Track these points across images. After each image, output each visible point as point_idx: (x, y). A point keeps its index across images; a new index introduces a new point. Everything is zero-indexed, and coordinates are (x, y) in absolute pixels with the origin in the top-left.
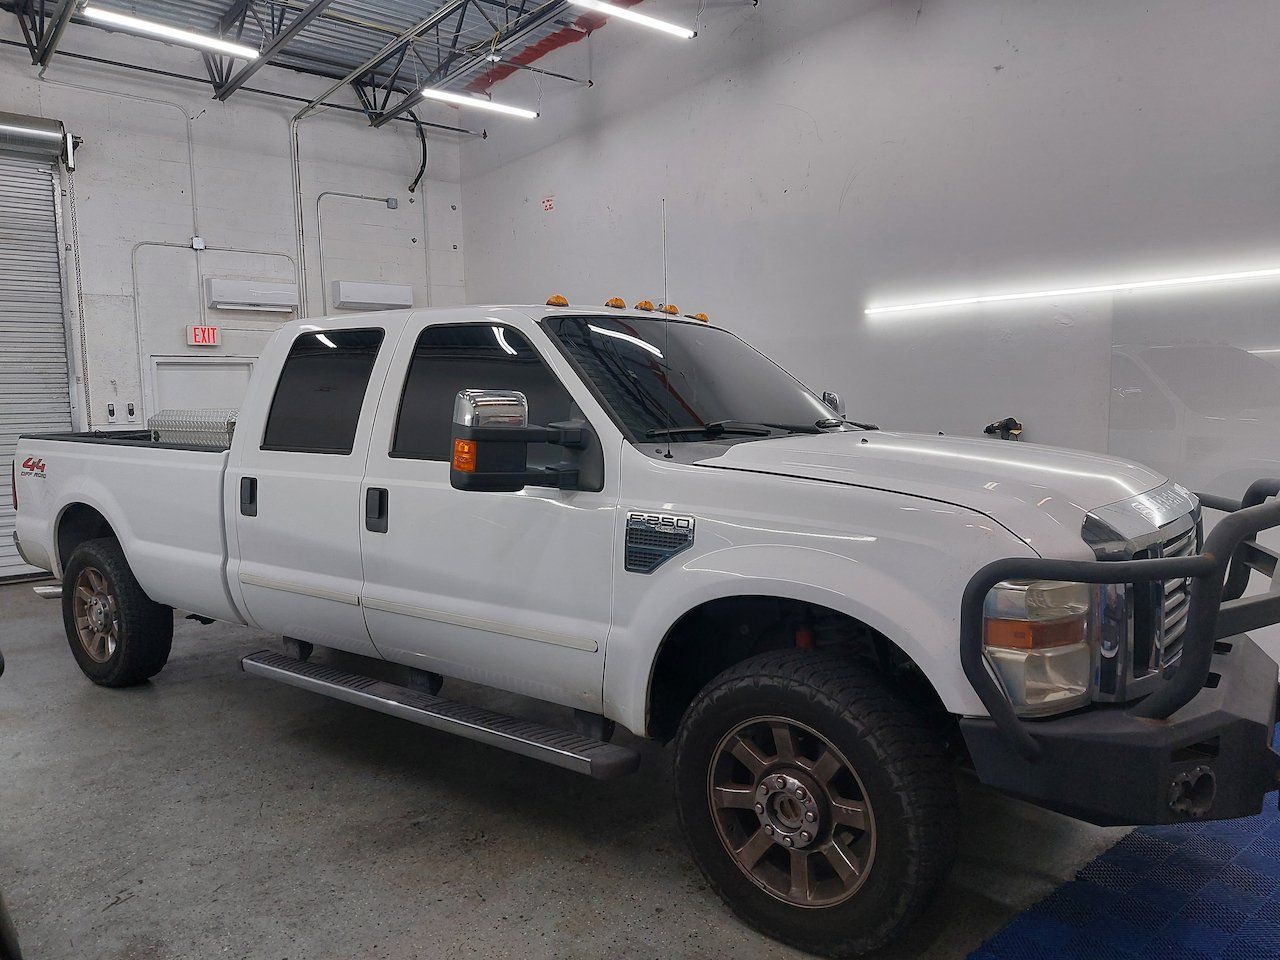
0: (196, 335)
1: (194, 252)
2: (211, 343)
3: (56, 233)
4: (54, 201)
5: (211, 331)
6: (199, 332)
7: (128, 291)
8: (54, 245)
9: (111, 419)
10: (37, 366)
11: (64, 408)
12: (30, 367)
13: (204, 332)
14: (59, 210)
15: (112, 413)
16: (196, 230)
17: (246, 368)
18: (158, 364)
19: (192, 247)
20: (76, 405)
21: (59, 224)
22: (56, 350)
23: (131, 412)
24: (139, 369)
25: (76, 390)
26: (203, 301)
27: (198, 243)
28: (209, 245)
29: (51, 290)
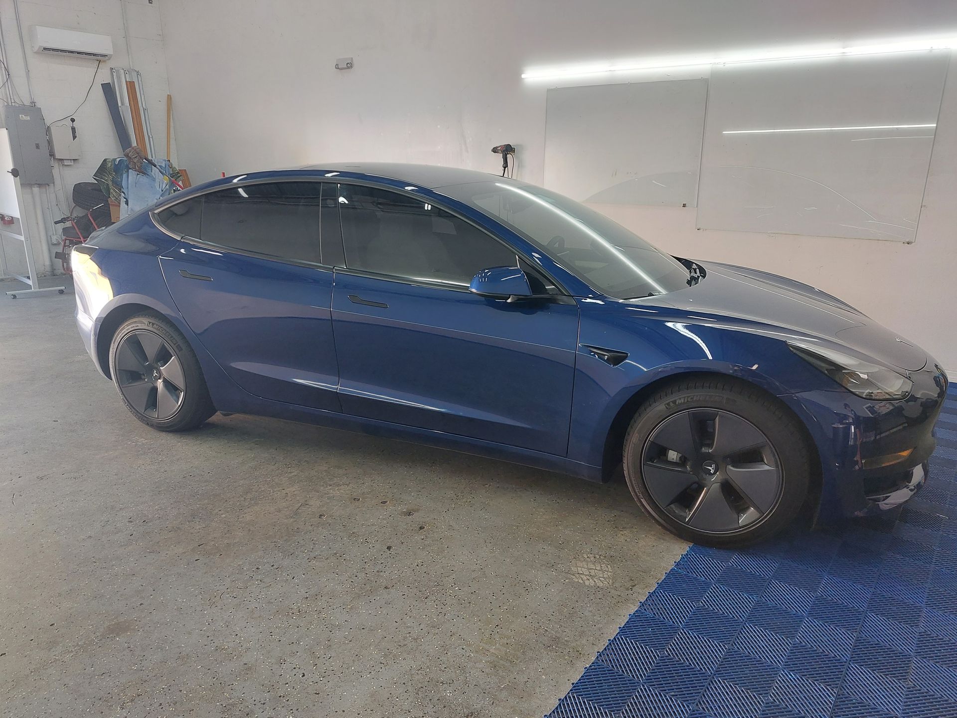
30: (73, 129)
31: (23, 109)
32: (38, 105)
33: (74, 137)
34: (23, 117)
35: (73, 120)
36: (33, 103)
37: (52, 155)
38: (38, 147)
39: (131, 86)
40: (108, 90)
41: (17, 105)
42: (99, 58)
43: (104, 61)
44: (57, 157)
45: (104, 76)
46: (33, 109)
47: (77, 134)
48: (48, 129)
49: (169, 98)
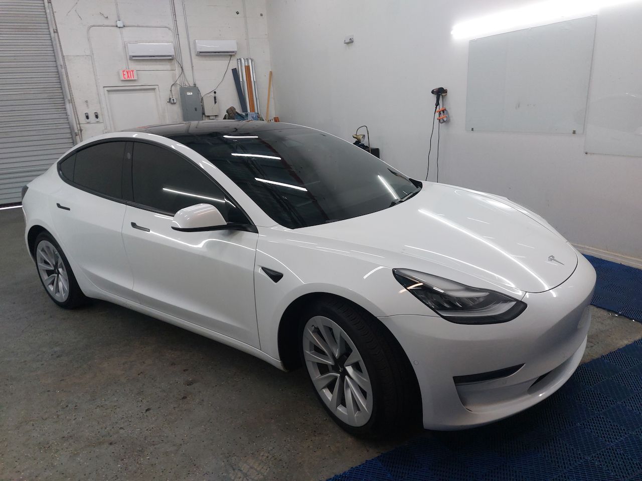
0: (124, 75)
1: (118, 29)
2: (132, 79)
3: (48, 23)
4: (44, 6)
5: (131, 72)
6: (125, 73)
7: (88, 53)
8: (48, 30)
9: (88, 121)
10: (49, 94)
11: (64, 116)
12: (45, 96)
13: (128, 73)
14: (48, 11)
15: (87, 117)
16: (118, 17)
17: (153, 91)
18: (108, 91)
19: (117, 26)
20: (69, 114)
21: (49, 19)
22: (56, 86)
23: (97, 117)
24: (98, 94)
25: (69, 106)
26: (126, 56)
27: (120, 24)
28: (126, 24)
29: (49, 54)
30: (215, 98)
31: (189, 89)
32: (197, 86)
33: (215, 102)
34: (189, 94)
35: (215, 93)
36: (195, 84)
37: (204, 114)
38: (196, 110)
39: (247, 68)
40: (235, 72)
41: (186, 87)
42: (230, 55)
43: (234, 55)
44: (206, 115)
45: (234, 64)
46: (195, 88)
47: (217, 101)
48: (202, 99)
49: (271, 73)
